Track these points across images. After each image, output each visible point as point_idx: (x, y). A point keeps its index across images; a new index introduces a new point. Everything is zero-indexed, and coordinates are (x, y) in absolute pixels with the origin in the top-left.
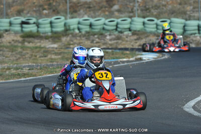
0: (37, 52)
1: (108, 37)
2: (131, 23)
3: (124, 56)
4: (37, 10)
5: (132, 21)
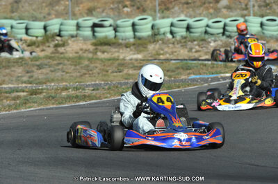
0: (109, 66)
1: (212, 44)
4: (116, 8)
5: (246, 21)
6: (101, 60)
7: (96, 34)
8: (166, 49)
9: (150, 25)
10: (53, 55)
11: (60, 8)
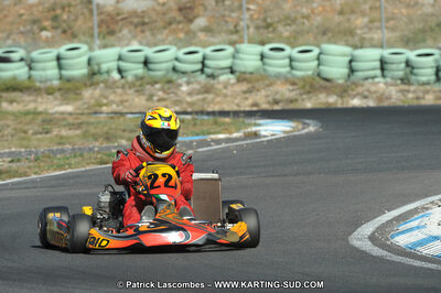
0: (28, 124)
1: (184, 88)
2: (234, 57)
3: (218, 129)
4: (29, 32)
5: (237, 51)
8: (112, 97)
9: (85, 59)
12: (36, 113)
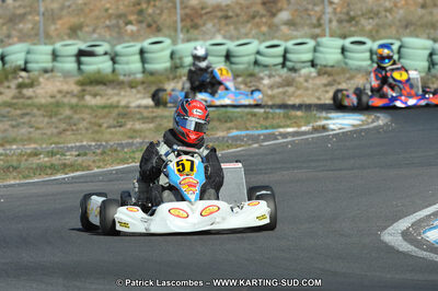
0: (104, 117)
1: (266, 81)
2: (315, 50)
5: (318, 45)
6: (91, 108)
7: (82, 67)
9: (168, 53)
10: (15, 101)
11: (26, 26)
12: (112, 107)
